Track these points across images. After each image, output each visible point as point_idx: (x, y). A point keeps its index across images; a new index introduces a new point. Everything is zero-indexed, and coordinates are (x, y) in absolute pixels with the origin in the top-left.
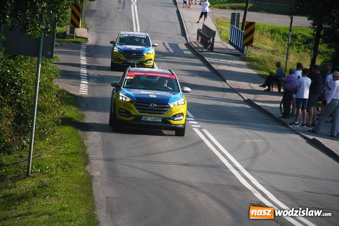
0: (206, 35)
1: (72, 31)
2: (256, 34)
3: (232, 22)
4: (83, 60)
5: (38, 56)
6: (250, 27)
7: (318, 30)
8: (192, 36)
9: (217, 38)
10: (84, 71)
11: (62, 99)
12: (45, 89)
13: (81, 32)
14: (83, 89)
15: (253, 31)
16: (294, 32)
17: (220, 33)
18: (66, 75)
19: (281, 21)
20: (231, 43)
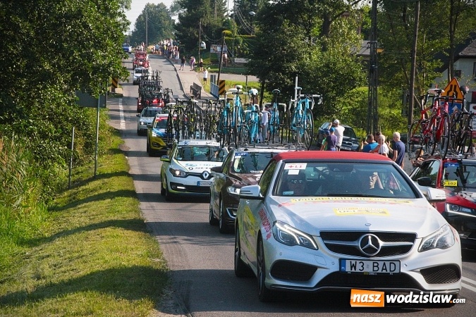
0: (196, 90)
1: (113, 90)
2: (226, 88)
3: (211, 81)
4: (121, 107)
5: (97, 107)
6: (222, 84)
7: (263, 84)
8: (187, 91)
9: (202, 91)
10: (122, 114)
11: (112, 132)
12: (102, 127)
13: (118, 90)
14: (122, 125)
15: (224, 86)
16: (249, 85)
17: (204, 87)
18: (113, 117)
19: (240, 79)
20: (211, 93)
